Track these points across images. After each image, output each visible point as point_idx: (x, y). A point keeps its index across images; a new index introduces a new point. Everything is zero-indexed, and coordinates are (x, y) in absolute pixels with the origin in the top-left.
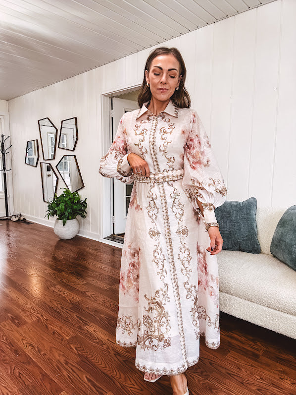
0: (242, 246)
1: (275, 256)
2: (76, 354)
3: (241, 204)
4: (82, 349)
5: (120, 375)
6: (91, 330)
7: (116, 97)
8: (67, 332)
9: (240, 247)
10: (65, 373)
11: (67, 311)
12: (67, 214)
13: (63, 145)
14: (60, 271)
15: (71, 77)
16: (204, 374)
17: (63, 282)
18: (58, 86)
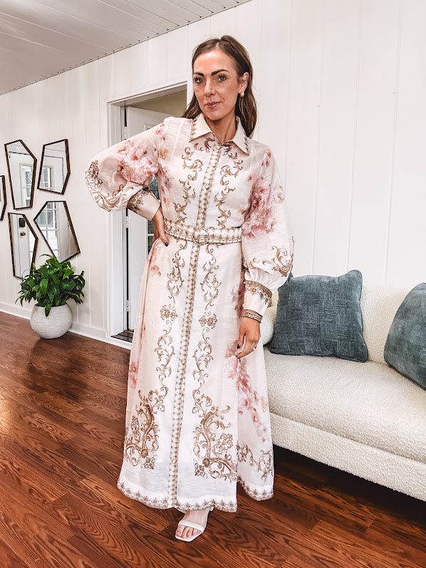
0: (338, 350)
1: (391, 366)
2: (66, 526)
3: (337, 280)
4: (76, 517)
5: (139, 559)
6: (92, 486)
7: (132, 106)
8: (52, 490)
9: (334, 351)
10: (49, 556)
11: (52, 455)
12: (51, 297)
13: (46, 185)
14: (41, 390)
15: (58, 73)
16: (277, 557)
17: (46, 409)
18: (38, 88)
